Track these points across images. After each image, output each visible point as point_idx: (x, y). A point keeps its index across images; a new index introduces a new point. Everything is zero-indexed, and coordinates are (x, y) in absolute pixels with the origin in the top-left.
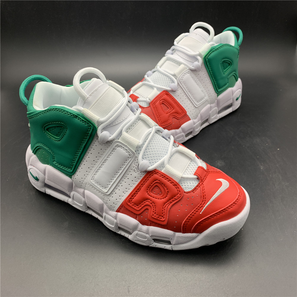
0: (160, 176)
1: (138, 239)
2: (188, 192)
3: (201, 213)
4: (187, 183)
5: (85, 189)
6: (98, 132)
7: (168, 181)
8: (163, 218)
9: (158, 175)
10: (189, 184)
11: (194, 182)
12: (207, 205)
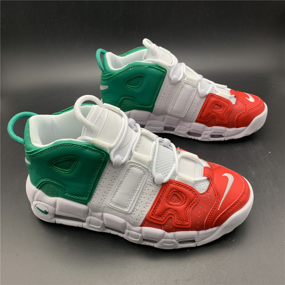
0: (176, 185)
1: (165, 245)
2: (203, 193)
3: (218, 209)
4: (200, 185)
5: (103, 212)
6: (111, 158)
7: (184, 188)
8: (186, 222)
9: (173, 184)
10: (202, 186)
11: (205, 183)
12: (222, 201)
